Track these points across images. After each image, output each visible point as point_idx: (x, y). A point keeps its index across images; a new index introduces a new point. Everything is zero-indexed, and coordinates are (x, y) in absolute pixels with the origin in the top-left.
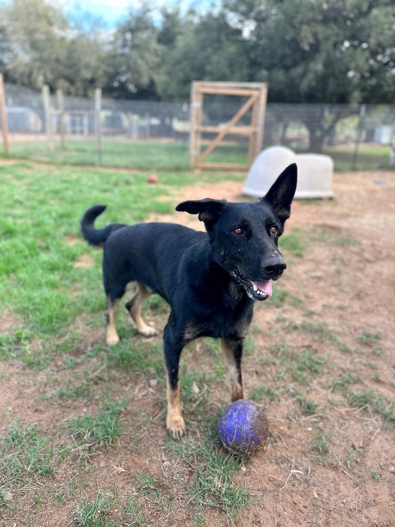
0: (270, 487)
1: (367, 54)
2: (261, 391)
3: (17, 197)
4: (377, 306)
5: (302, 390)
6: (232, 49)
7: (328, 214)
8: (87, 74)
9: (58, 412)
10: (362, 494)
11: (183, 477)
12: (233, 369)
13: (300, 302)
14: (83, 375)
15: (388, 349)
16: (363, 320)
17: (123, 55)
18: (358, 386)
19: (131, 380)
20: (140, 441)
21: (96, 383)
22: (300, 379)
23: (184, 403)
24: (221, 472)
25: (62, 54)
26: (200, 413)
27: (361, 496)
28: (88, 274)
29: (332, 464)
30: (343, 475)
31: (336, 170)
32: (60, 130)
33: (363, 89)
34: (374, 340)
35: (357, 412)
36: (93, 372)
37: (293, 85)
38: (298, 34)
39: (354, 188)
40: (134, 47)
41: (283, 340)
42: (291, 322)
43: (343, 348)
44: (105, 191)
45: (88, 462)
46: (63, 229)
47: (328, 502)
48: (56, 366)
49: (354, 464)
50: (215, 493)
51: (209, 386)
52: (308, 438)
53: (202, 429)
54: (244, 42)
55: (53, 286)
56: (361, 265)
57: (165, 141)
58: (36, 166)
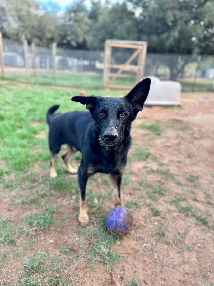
0: (132, 252)
1: (203, 28)
2: (131, 203)
3: (7, 100)
4: (199, 161)
5: (154, 204)
6: (128, 23)
7: (177, 114)
8: (49, 35)
9: (21, 211)
10: (181, 257)
11: (85, 246)
12: (116, 190)
13: (156, 158)
14: (35, 192)
15: (203, 184)
16: (190, 168)
17: (70, 25)
18: (184, 202)
19: (62, 196)
20: (64, 227)
21: (42, 197)
22: (153, 198)
23: (89, 207)
24: (106, 244)
25: (36, 24)
26: (98, 214)
27: (181, 258)
28: (43, 141)
29: (167, 242)
30: (172, 247)
31: (183, 91)
32: (34, 66)
33: (200, 47)
34: (195, 179)
35: (183, 215)
36: (42, 191)
37: (161, 44)
38: (165, 15)
39: (192, 101)
40: (76, 21)
41: (146, 178)
42: (151, 169)
43: (178, 182)
44: (56, 98)
45: (35, 237)
46: (31, 117)
47: (163, 261)
48: (22, 188)
49: (179, 242)
50: (101, 254)
51: (103, 199)
52: (155, 228)
53: (98, 222)
54: (136, 19)
55: (23, 146)
56: (192, 141)
57: (91, 74)
58: (19, 85)
